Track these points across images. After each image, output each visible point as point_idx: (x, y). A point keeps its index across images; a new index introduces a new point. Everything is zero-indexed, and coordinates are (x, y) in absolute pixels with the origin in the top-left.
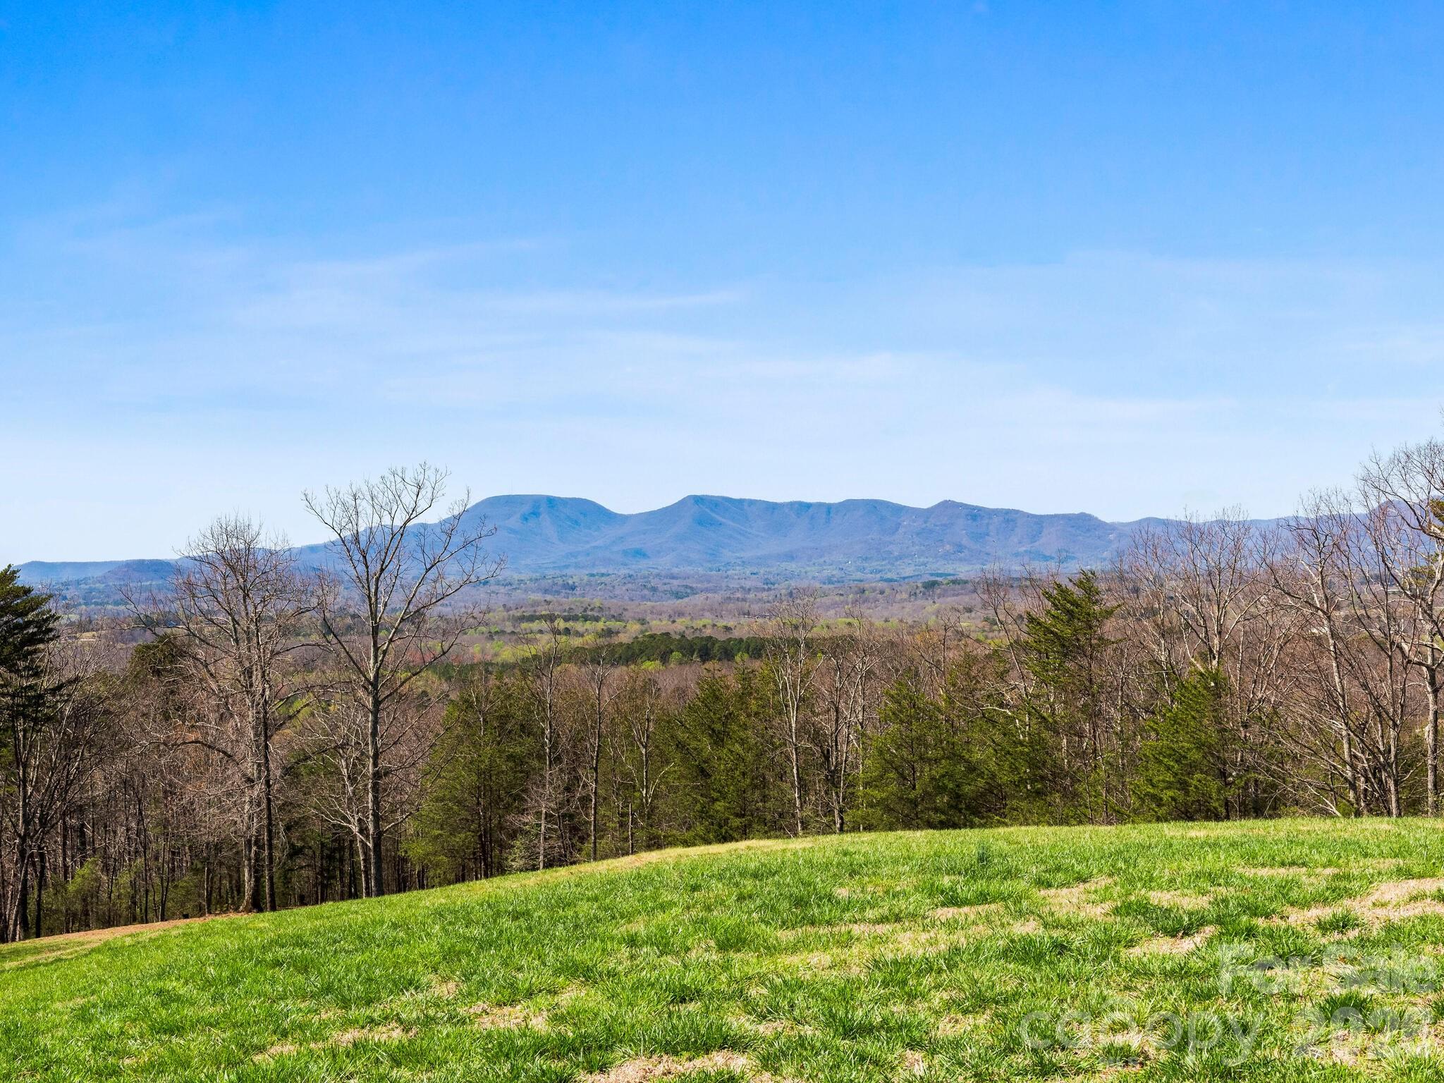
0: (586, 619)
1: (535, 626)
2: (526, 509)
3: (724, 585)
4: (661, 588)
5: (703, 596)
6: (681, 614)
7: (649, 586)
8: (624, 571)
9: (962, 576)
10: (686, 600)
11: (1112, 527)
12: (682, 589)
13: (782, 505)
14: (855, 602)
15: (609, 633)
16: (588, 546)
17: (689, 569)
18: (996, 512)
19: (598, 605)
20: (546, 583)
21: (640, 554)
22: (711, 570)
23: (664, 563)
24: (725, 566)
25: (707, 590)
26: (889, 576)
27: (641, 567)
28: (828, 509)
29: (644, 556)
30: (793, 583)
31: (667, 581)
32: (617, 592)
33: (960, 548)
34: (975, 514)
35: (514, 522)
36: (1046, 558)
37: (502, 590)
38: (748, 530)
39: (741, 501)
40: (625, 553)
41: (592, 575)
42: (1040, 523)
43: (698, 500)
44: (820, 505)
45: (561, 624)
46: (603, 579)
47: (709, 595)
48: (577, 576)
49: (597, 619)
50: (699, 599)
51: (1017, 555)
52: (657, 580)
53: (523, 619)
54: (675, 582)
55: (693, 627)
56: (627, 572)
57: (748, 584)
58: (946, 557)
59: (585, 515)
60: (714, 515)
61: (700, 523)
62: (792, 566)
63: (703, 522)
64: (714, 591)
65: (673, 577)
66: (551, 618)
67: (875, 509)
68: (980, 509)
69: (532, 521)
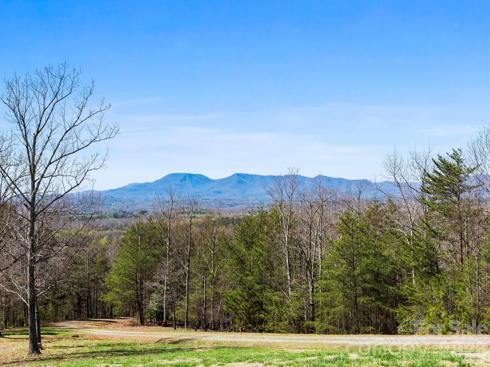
0: (201, 213)
1: (184, 215)
2: (182, 178)
3: (247, 202)
4: (226, 203)
5: (240, 206)
6: (232, 212)
7: (222, 203)
10: (234, 207)
11: (374, 184)
12: (233, 204)
13: (266, 176)
16: (202, 190)
17: (234, 198)
18: (336, 179)
19: (205, 209)
20: (188, 202)
21: (219, 192)
22: (242, 198)
23: (227, 195)
24: (247, 196)
25: (241, 204)
27: (220, 196)
28: (280, 177)
31: (228, 201)
32: (211, 205)
34: (329, 179)
35: (178, 182)
38: (255, 185)
39: (252, 175)
40: (214, 192)
41: (203, 199)
42: (349, 183)
43: (238, 175)
44: (278, 176)
45: (193, 215)
46: (207, 201)
47: (242, 206)
48: (199, 199)
49: (204, 213)
50: (238, 207)
52: (224, 201)
53: (180, 213)
54: (231, 202)
55: (236, 216)
56: (215, 198)
57: (254, 202)
59: (201, 180)
60: (243, 180)
61: (239, 182)
63: (240, 182)
64: (243, 204)
65: (230, 200)
68: (331, 178)
69: (183, 182)
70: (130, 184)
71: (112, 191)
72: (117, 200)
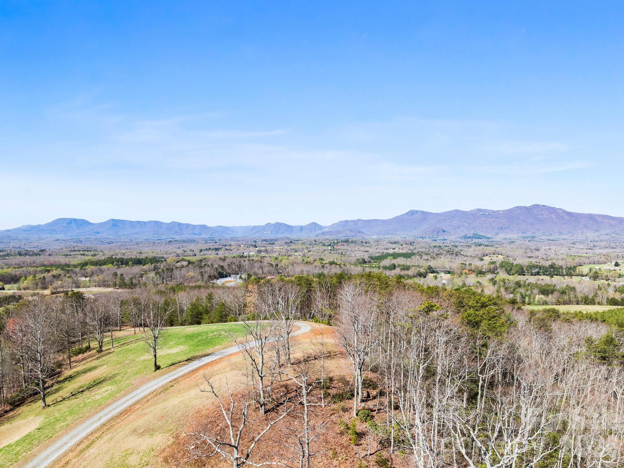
0: (88, 251)
1: (75, 253)
2: (68, 221)
3: (120, 241)
4: (104, 242)
7: (102, 241)
8: (94, 237)
9: (177, 239)
11: (210, 228)
14: (153, 245)
15: (95, 255)
16: (84, 231)
17: (111, 237)
18: (184, 224)
19: (90, 247)
20: (75, 240)
21: (98, 233)
22: (116, 237)
23: (104, 235)
24: (120, 236)
26: (160, 238)
27: (99, 236)
28: (145, 223)
29: (99, 233)
30: (137, 241)
31: (105, 240)
33: (176, 232)
34: (180, 224)
35: (65, 224)
36: (196, 234)
37: (63, 242)
38: (126, 228)
40: (94, 232)
41: (86, 238)
42: (194, 227)
43: (113, 220)
44: (143, 222)
45: (82, 252)
46: (89, 239)
48: (82, 238)
49: (91, 251)
50: (114, 245)
51: (189, 234)
52: (103, 239)
53: (71, 251)
54: (108, 240)
57: (126, 240)
58: (173, 234)
59: (84, 223)
60: (118, 224)
61: (113, 225)
62: (136, 236)
64: (118, 242)
66: (79, 251)
67: (156, 223)
68: (181, 223)
69: (70, 225)
70: (24, 226)
71: (8, 231)
72: (14, 238)
